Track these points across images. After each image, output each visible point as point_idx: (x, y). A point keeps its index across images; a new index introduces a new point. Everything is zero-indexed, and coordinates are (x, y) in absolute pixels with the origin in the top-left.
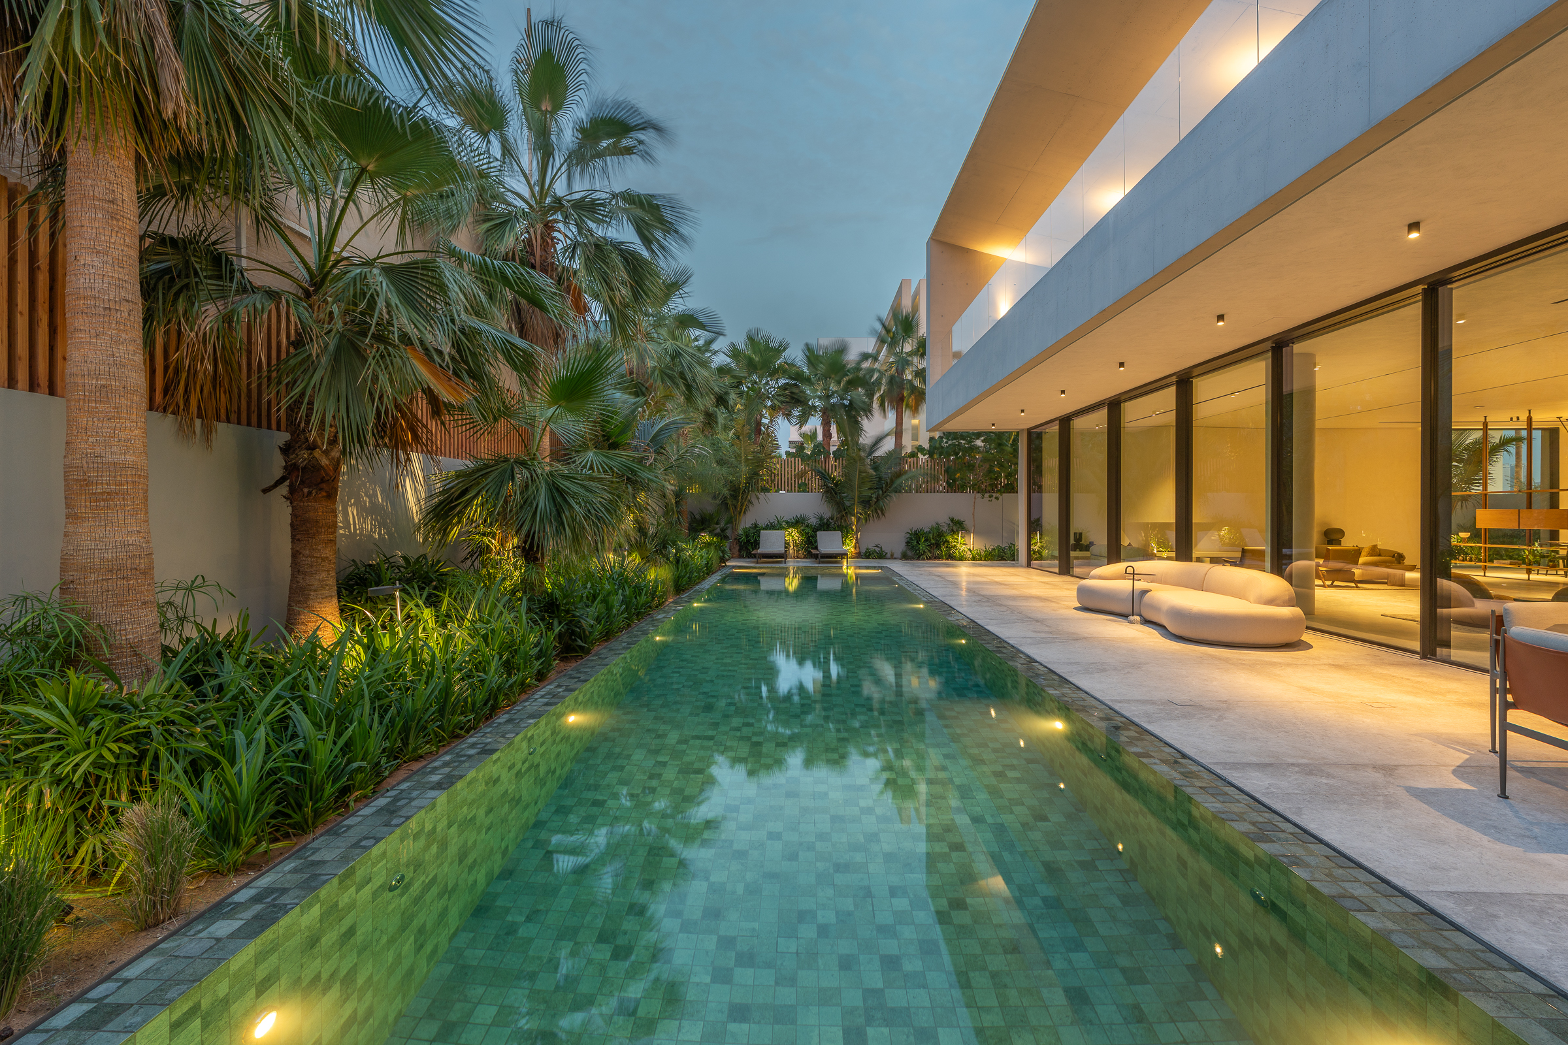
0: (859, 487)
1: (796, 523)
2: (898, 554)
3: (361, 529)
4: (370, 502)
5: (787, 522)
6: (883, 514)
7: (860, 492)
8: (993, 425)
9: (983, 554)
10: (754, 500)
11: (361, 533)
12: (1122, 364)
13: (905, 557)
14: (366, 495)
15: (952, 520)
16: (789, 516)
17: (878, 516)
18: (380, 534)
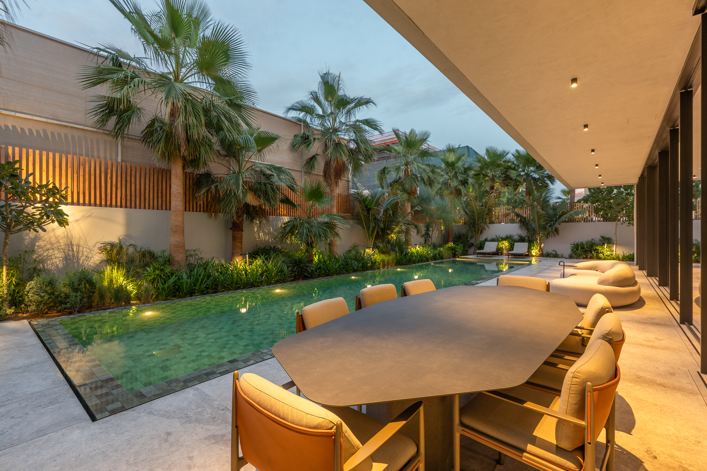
0: (538, 220)
1: (506, 238)
2: (567, 256)
3: (265, 239)
4: (268, 231)
5: (501, 238)
6: (558, 234)
7: (539, 223)
8: (602, 183)
9: (621, 257)
10: (486, 228)
11: (265, 240)
12: (593, 151)
13: (571, 257)
14: (266, 229)
15: (602, 237)
16: (504, 236)
17: (555, 235)
18: (272, 240)
